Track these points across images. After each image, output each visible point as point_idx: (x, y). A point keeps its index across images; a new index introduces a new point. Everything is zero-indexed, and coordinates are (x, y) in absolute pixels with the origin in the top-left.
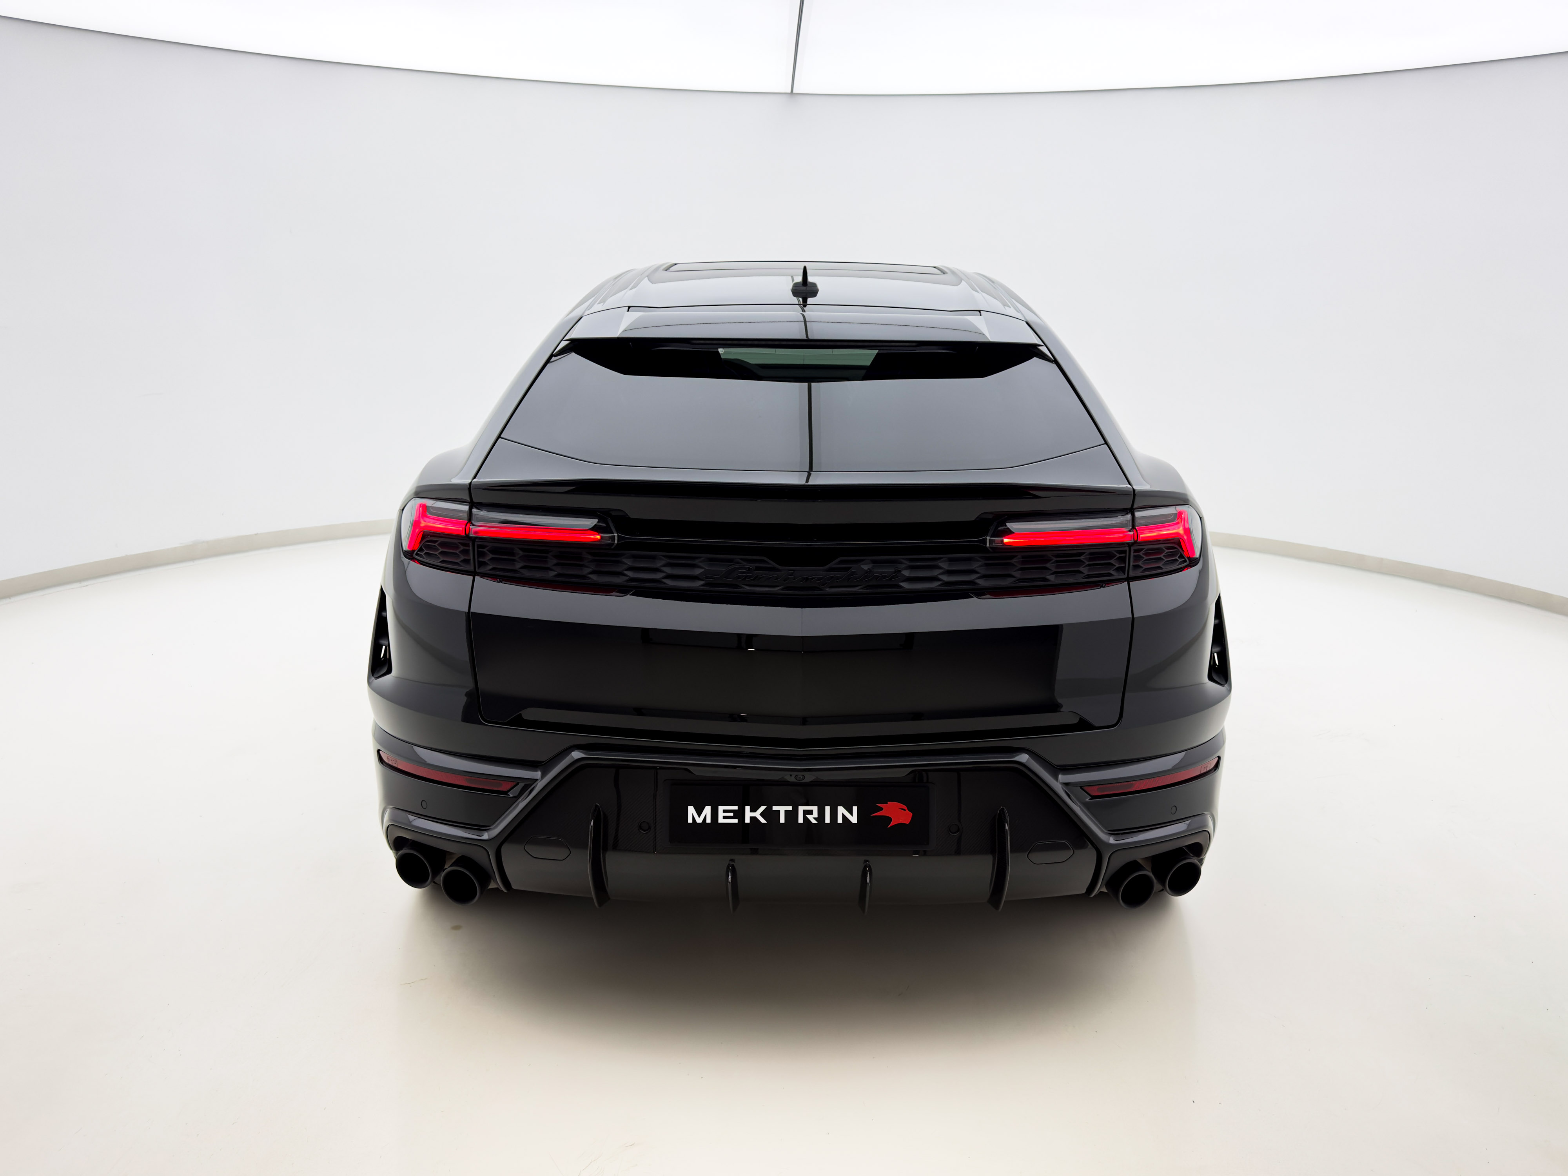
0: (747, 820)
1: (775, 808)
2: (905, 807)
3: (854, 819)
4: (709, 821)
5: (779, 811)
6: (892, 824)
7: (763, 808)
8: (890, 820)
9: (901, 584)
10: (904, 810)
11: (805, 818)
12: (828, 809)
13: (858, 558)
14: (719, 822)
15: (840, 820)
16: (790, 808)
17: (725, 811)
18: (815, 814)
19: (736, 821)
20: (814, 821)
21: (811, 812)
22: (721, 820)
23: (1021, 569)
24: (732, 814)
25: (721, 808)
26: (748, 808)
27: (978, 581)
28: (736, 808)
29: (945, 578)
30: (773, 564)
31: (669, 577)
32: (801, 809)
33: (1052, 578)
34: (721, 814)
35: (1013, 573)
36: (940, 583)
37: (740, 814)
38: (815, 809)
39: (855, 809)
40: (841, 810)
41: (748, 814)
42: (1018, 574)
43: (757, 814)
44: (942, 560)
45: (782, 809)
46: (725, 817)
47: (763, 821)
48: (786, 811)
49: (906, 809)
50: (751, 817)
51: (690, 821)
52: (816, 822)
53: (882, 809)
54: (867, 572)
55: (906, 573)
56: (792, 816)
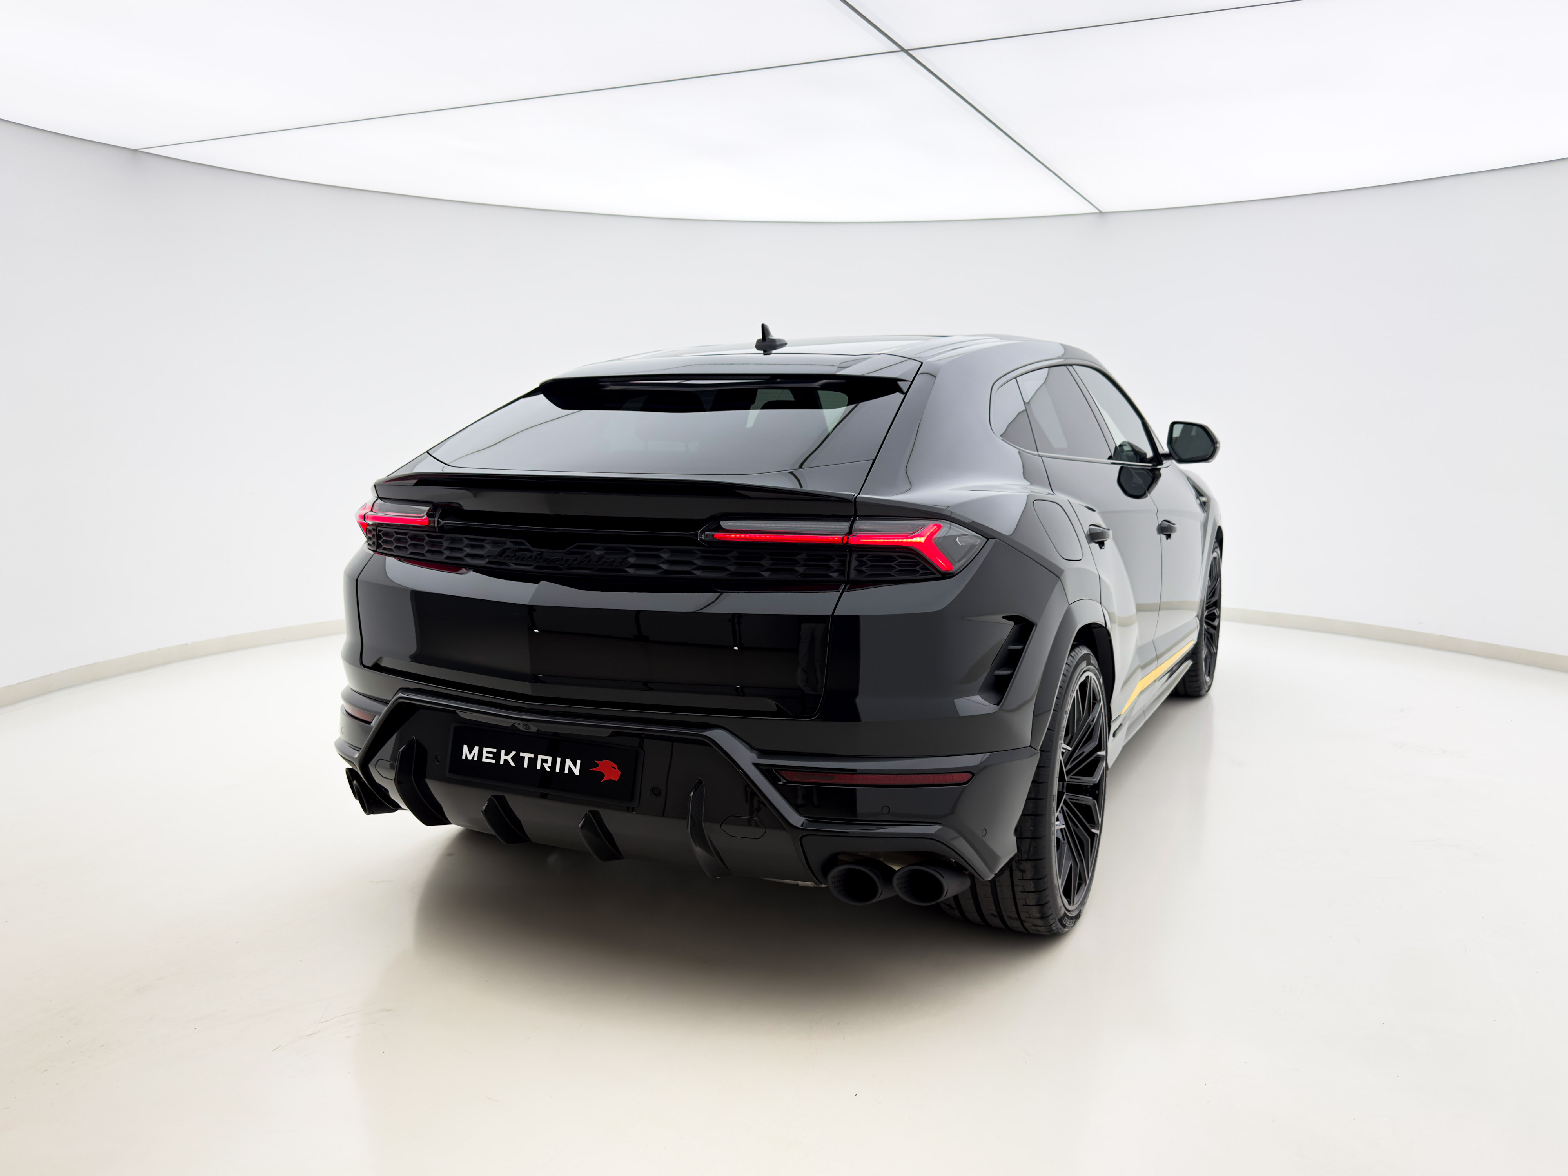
0: (502, 762)
1: (522, 754)
2: (616, 766)
3: (577, 771)
4: (476, 759)
5: (524, 757)
6: (605, 779)
7: (513, 753)
8: (602, 775)
9: (627, 569)
10: (615, 768)
11: (542, 766)
12: (559, 760)
13: (592, 544)
14: (483, 760)
15: (566, 771)
16: (532, 756)
17: (488, 752)
18: (549, 764)
19: (493, 761)
20: (548, 769)
21: (546, 761)
22: (484, 760)
23: (736, 564)
24: (491, 755)
25: (485, 749)
26: (503, 752)
27: (695, 572)
28: (495, 750)
29: (665, 567)
30: (528, 546)
31: (469, 555)
32: (540, 757)
33: (766, 574)
34: (485, 755)
35: (729, 567)
36: (660, 571)
37: (497, 756)
38: (550, 758)
39: (579, 762)
40: (568, 762)
41: (503, 757)
42: (732, 568)
43: (509, 758)
44: (663, 550)
45: (527, 756)
46: (487, 757)
47: (512, 764)
48: (529, 758)
49: (617, 768)
50: (504, 760)
51: (464, 757)
52: (549, 770)
53: (598, 765)
54: (600, 558)
55: (632, 560)
56: (533, 762)
